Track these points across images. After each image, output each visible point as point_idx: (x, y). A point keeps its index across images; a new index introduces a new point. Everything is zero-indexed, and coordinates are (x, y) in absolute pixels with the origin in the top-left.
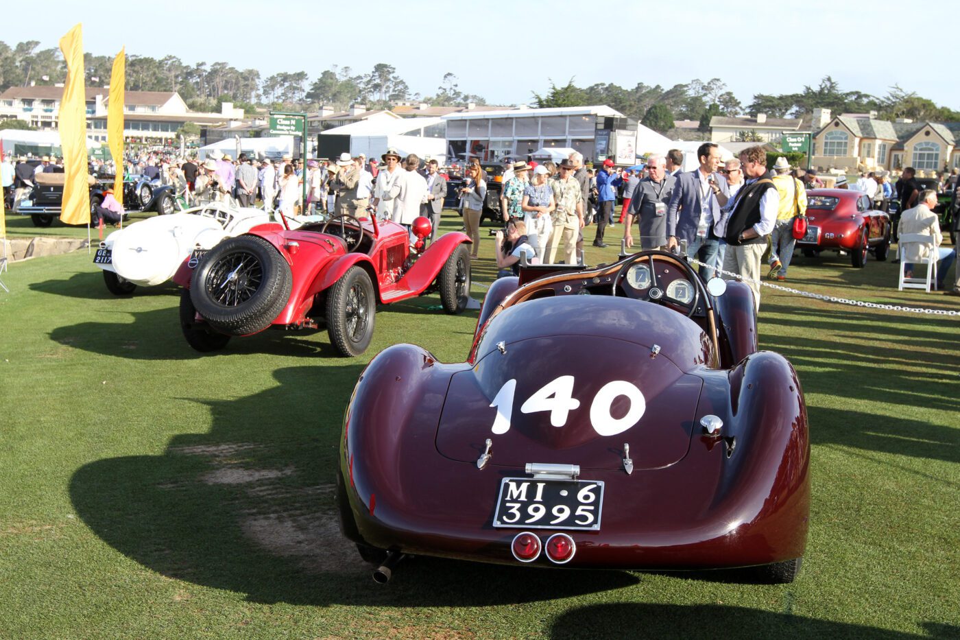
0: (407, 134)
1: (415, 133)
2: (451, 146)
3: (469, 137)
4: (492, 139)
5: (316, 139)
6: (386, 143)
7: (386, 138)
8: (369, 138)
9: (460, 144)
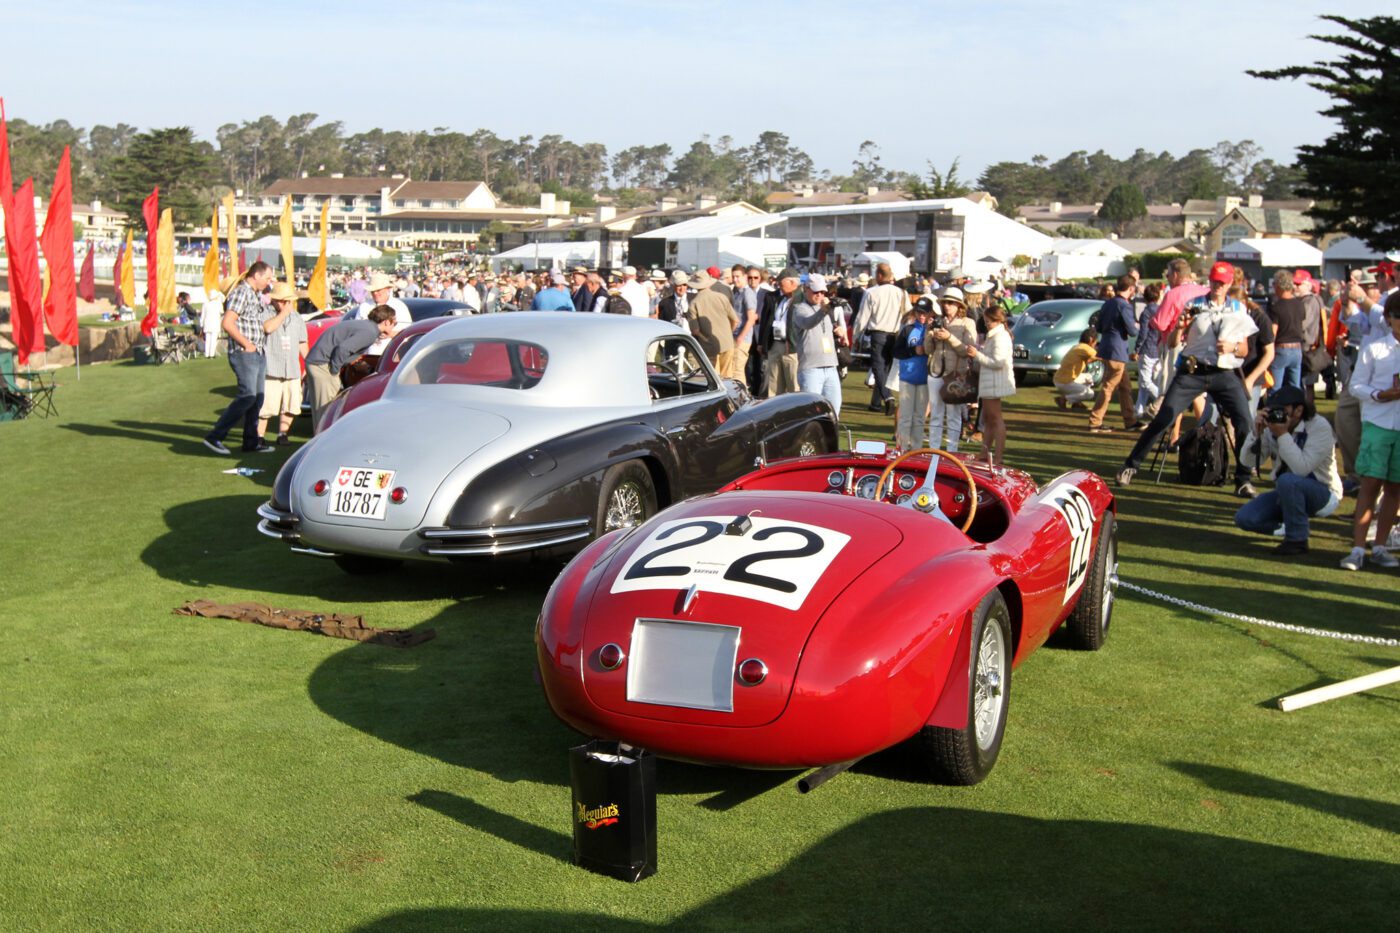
0: (743, 235)
1: (755, 233)
2: (793, 250)
3: (813, 237)
4: (838, 240)
5: (626, 243)
6: (717, 247)
7: (715, 241)
8: (698, 241)
9: (804, 246)
